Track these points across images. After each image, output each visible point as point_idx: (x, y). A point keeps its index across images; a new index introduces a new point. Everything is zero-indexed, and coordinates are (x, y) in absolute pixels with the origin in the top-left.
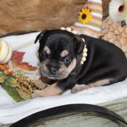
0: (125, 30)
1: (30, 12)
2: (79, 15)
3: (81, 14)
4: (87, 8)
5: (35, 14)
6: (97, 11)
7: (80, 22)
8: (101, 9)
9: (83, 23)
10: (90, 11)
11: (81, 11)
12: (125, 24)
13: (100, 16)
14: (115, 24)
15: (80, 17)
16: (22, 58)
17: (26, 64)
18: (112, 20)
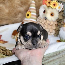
0: (47, 21)
1: (4, 16)
2: (26, 15)
4: (29, 11)
7: (26, 18)
8: (35, 11)
9: (28, 18)
10: (31, 12)
11: (27, 13)
12: (46, 19)
13: (35, 14)
14: (42, 19)
15: (26, 16)
16: (1, 38)
17: (3, 40)
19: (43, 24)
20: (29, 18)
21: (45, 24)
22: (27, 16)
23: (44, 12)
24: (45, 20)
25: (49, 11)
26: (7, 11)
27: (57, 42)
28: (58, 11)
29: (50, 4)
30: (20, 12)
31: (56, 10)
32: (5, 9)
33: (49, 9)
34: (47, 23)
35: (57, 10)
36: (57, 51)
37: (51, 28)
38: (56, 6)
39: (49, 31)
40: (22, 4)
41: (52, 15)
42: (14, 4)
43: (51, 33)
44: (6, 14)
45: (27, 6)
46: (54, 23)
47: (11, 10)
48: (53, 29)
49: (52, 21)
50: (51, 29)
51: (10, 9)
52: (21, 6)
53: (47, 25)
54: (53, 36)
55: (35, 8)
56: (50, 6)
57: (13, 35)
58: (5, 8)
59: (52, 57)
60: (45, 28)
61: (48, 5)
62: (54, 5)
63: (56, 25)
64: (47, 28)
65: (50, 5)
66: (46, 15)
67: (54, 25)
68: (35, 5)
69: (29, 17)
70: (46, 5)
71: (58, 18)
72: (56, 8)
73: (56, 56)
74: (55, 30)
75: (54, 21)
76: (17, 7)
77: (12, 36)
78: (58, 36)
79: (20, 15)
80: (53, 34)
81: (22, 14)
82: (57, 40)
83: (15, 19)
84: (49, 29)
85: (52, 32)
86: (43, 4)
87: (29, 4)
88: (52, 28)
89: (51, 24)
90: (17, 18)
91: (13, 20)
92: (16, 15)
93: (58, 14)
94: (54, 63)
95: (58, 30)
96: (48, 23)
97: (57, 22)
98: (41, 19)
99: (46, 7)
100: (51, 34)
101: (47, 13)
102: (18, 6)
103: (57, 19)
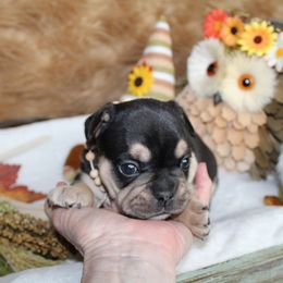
1: (31, 82)
3: (133, 78)
4: (144, 65)
5: (42, 85)
6: (163, 70)
7: (130, 93)
8: (170, 66)
10: (151, 69)
11: (132, 72)
13: (170, 78)
14: (200, 100)
16: (16, 177)
17: (24, 188)
19: (205, 123)
20: (144, 95)
22: (132, 86)
23: (212, 69)
24: (216, 104)
25: (233, 69)
26: (44, 59)
27: (267, 204)
28: (274, 67)
29: (240, 38)
30: (100, 66)
31: (267, 62)
33: (235, 59)
34: (223, 119)
35: (271, 64)
36: (272, 248)
37: (238, 142)
38: (267, 44)
39: (231, 153)
40: (110, 33)
41: (245, 83)
42: (75, 31)
43: (236, 162)
44: (40, 75)
45: (131, 42)
46: (252, 122)
47: (62, 56)
48: (248, 147)
49: (247, 110)
50: (238, 145)
51: (56, 52)
52: (105, 41)
53: (223, 128)
54: (247, 175)
55: (168, 52)
56: (238, 46)
57: (67, 167)
58: (34, 47)
60: (213, 141)
61: (230, 39)
62: (258, 40)
63: (260, 127)
64: (222, 143)
65: (241, 42)
66: (219, 84)
67: (254, 129)
68: (168, 40)
69: (145, 91)
70: (221, 40)
71: (274, 100)
72: (264, 55)
73: (270, 268)
74: (257, 150)
75: (254, 113)
76: (86, 43)
77: (65, 172)
78: (270, 178)
79: (98, 80)
81: (108, 74)
82: (267, 198)
84: (231, 145)
85: (242, 160)
86: (208, 36)
87: (139, 32)
88: (243, 141)
89: (240, 124)
90: (86, 93)
91: (69, 101)
93: (275, 83)
95: (270, 151)
96: (229, 119)
97: (268, 115)
98: (196, 99)
99: (221, 49)
100: (236, 166)
101: (225, 75)
102: (91, 40)
103: (268, 101)
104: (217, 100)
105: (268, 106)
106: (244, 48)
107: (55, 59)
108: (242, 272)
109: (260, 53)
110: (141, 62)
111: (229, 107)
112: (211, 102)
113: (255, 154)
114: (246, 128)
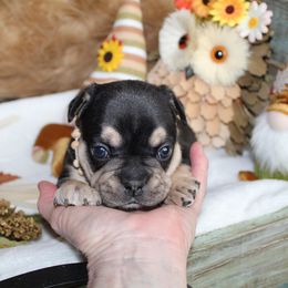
0: (194, 86)
2: (98, 55)
3: (102, 53)
4: (114, 39)
5: (10, 64)
6: (133, 44)
7: (101, 69)
8: (141, 39)
9: (107, 71)
10: (120, 43)
11: (102, 47)
12: (193, 74)
13: (142, 53)
14: (172, 74)
15: (101, 59)
18: (166, 66)
20: (114, 71)
21: (188, 99)
22: (101, 62)
23: (183, 42)
24: (187, 78)
25: (205, 40)
27: (242, 179)
28: (247, 38)
29: (212, 9)
30: (71, 42)
31: (238, 33)
32: (6, 30)
33: (206, 31)
34: (197, 93)
35: (244, 34)
36: (243, 223)
37: (212, 116)
38: (239, 15)
39: (205, 128)
40: (81, 9)
41: (218, 56)
42: (43, 6)
43: (211, 137)
44: (7, 53)
45: (103, 17)
46: (226, 95)
47: (31, 32)
48: (222, 122)
49: (220, 84)
50: (212, 120)
51: (25, 28)
52: (76, 17)
53: (197, 103)
54: (223, 151)
55: (139, 25)
56: (210, 17)
57: (37, 148)
59: (222, 246)
61: (202, 10)
62: (230, 10)
63: (234, 101)
64: (196, 118)
65: (212, 13)
66: (191, 56)
67: (228, 103)
68: (139, 13)
69: (115, 67)
70: (192, 11)
71: (247, 72)
72: (236, 25)
73: (240, 243)
74: (232, 125)
75: (228, 86)
76: (56, 19)
77: (34, 152)
78: (245, 153)
79: (70, 58)
80: (219, 142)
81: (80, 51)
82: (241, 173)
83: (47, 73)
84: (205, 120)
85: (217, 136)
86: (179, 8)
87: (111, 6)
88: (217, 115)
89: (213, 98)
90: (58, 71)
91: (40, 80)
92: (52, 54)
93: (248, 55)
94: (231, 274)
95: (244, 125)
96: (202, 93)
97: (243, 88)
98: (168, 74)
99: (191, 19)
100: (211, 142)
101: (196, 47)
102: (60, 15)
103: (242, 73)
104: (189, 73)
105: (242, 78)
106: (215, 19)
107: (23, 35)
108: (211, 248)
109: (232, 24)
110: (110, 36)
111: (202, 80)
112: (183, 75)
113: (230, 128)
114: (220, 102)
